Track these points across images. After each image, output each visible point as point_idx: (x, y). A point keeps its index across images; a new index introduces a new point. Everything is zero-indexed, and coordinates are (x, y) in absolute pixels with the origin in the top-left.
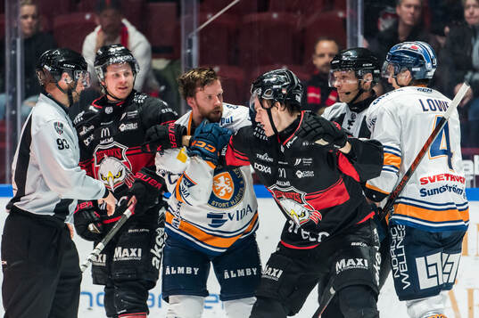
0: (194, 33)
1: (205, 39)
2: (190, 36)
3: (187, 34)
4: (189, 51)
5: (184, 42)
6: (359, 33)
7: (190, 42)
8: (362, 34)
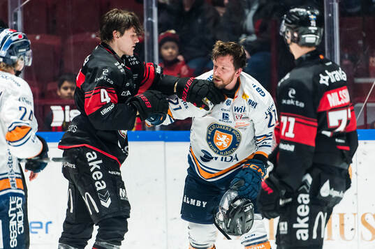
0: (19, 8)
1: (28, 13)
2: (15, 11)
3: (13, 9)
4: (14, 23)
5: (10, 16)
6: (154, 5)
7: (16, 15)
8: (156, 6)
